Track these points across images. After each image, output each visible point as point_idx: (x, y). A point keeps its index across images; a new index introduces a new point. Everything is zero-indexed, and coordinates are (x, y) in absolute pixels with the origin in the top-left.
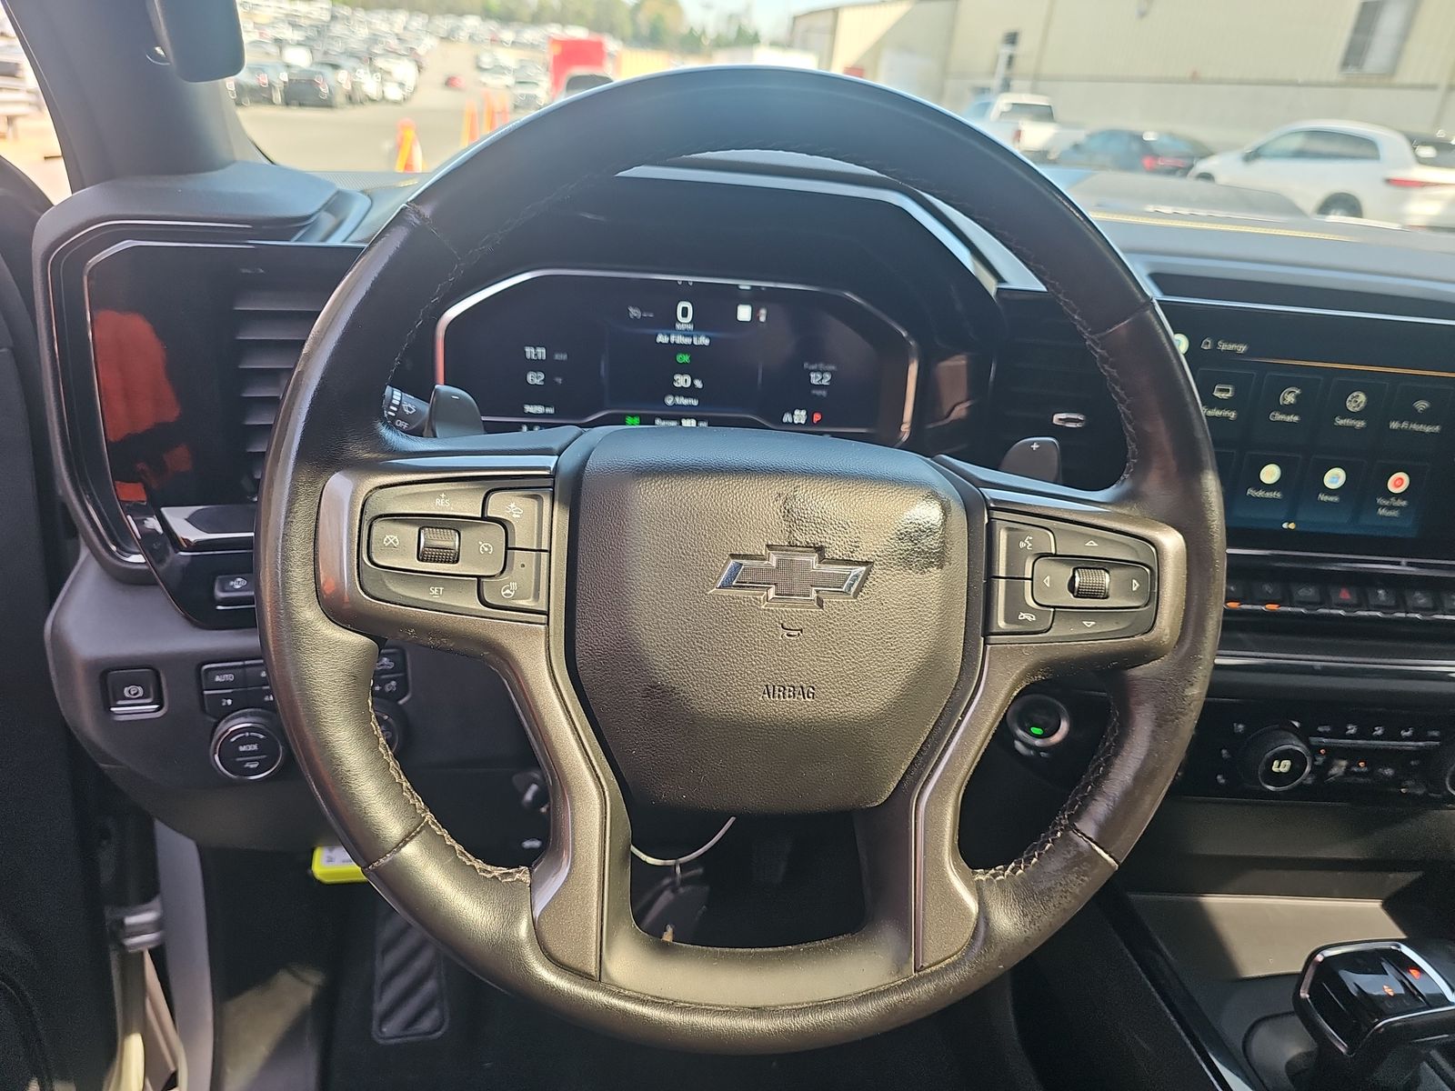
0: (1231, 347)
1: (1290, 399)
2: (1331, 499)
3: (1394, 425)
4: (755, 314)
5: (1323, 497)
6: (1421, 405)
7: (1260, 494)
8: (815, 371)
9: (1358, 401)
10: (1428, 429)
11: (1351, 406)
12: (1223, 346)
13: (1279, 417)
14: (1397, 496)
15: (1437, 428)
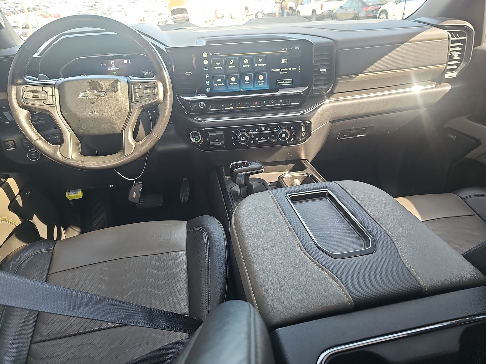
0: (216, 54)
1: (232, 63)
2: (248, 83)
3: (256, 65)
4: (128, 62)
5: (246, 83)
6: (260, 60)
7: (232, 84)
8: (144, 72)
9: (246, 61)
10: (263, 65)
11: (246, 63)
12: (215, 54)
13: (231, 67)
14: (262, 80)
15: (265, 65)
